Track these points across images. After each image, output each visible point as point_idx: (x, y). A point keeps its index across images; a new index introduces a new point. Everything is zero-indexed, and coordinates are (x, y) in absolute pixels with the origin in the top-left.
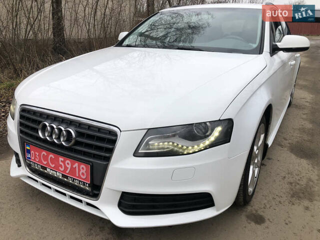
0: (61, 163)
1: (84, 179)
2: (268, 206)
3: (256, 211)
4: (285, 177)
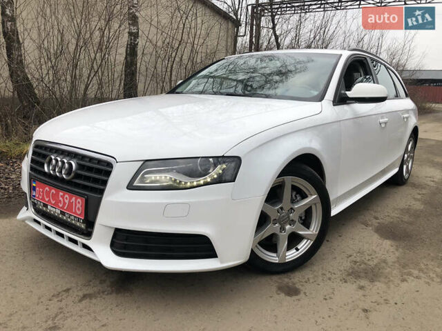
0: (61, 199)
1: (77, 214)
2: (311, 281)
3: (294, 284)
4: (350, 256)
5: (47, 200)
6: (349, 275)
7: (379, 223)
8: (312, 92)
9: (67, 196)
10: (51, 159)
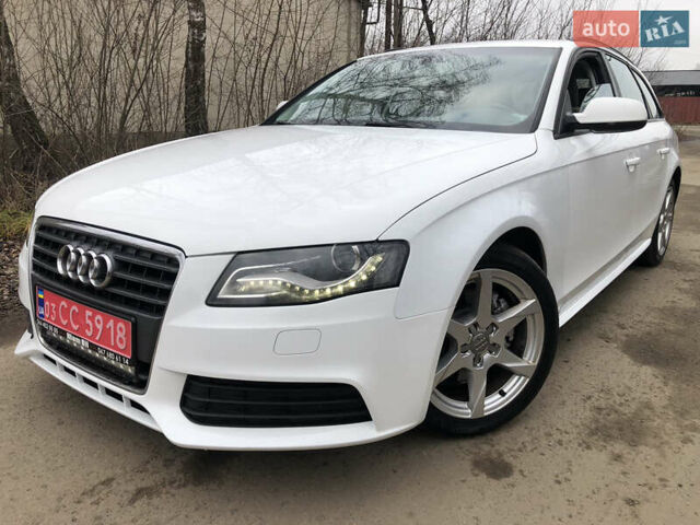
0: (88, 322)
1: (120, 350)
2: (529, 448)
3: (500, 455)
4: (589, 398)
5: (65, 323)
6: (593, 433)
7: (627, 336)
8: (516, 115)
9: (99, 317)
10: (68, 252)
